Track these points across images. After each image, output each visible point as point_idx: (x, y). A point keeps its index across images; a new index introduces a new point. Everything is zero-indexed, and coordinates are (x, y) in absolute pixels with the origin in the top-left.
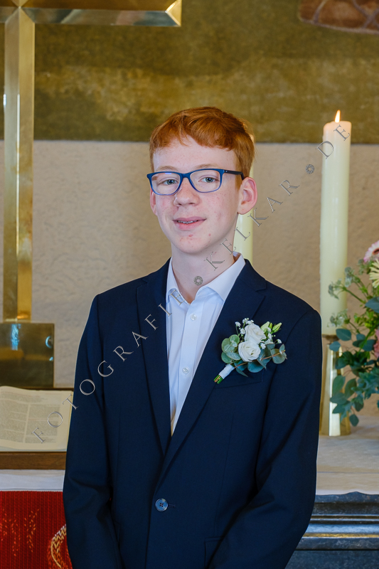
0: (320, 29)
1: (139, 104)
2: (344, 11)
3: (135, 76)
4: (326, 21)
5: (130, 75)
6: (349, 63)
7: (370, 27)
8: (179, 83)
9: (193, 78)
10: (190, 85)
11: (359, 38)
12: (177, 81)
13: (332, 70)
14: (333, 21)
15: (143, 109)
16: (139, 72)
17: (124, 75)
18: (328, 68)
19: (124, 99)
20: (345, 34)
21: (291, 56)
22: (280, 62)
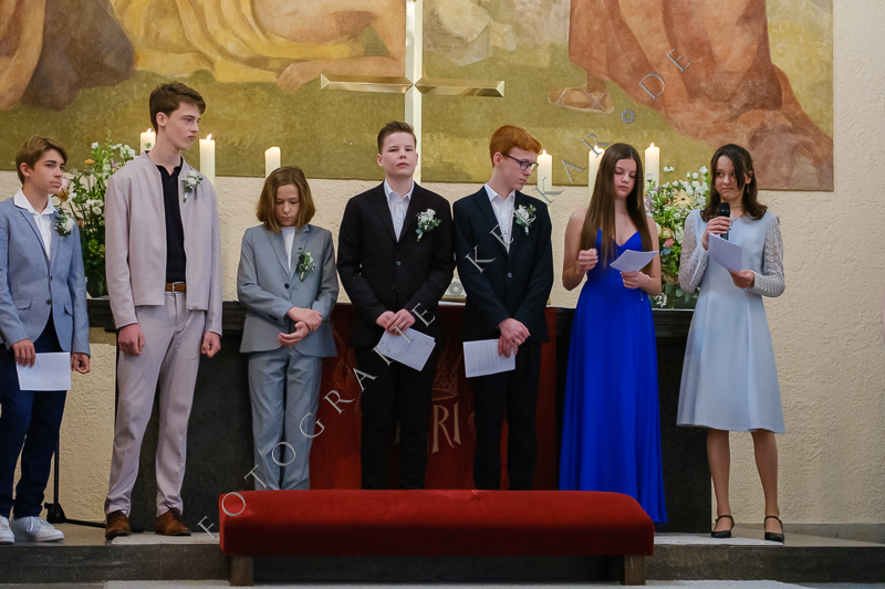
0: (562, 108)
1: (441, 157)
2: (578, 97)
3: (439, 138)
4: (567, 103)
5: (435, 137)
6: (582, 131)
7: (595, 108)
8: (468, 142)
9: (477, 139)
10: (476, 144)
11: (588, 114)
12: (467, 141)
13: (571, 136)
14: (571, 104)
15: (444, 160)
16: (442, 135)
17: (432, 137)
18: (569, 135)
19: (431, 153)
20: (579, 112)
21: (543, 126)
22: (536, 130)
